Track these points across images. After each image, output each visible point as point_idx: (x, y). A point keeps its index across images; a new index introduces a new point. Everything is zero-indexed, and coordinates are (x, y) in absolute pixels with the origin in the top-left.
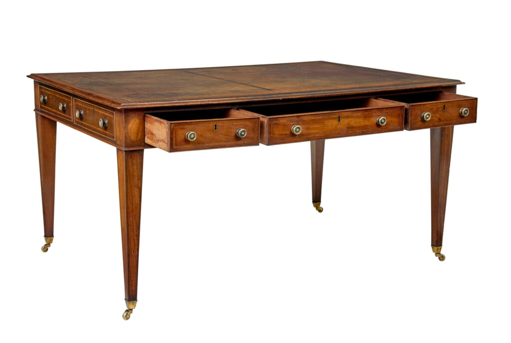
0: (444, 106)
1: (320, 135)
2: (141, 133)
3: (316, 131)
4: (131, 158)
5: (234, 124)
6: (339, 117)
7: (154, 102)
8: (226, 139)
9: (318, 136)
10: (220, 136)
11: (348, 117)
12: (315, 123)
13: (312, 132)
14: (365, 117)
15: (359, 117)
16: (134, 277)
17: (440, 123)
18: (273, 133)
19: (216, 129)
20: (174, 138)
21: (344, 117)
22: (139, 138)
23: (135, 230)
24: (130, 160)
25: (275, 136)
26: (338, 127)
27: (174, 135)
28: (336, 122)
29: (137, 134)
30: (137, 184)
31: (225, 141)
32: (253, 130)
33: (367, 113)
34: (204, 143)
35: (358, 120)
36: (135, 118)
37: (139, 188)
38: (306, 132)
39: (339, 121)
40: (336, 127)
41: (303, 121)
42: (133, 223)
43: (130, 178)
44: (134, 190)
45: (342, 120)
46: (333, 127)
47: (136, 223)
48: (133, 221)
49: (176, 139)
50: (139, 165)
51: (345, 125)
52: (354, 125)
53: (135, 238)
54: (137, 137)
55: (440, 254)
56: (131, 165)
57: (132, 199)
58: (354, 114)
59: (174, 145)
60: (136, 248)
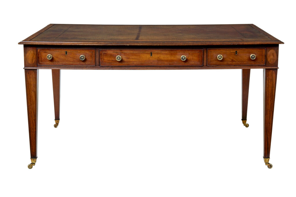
0: (236, 52)
1: (137, 63)
2: (34, 60)
3: (134, 60)
4: (29, 73)
5: (78, 52)
6: (151, 53)
7: (40, 41)
8: (73, 60)
9: (136, 63)
10: (69, 58)
11: (158, 53)
12: (133, 55)
13: (131, 60)
14: (171, 54)
15: (166, 54)
16: (33, 144)
17: (233, 63)
18: (103, 59)
19: (66, 54)
20: (40, 57)
21: (155, 54)
22: (33, 62)
23: (33, 117)
24: (28, 75)
25: (104, 60)
26: (151, 59)
27: (40, 56)
28: (149, 56)
29: (32, 60)
30: (33, 89)
31: (73, 62)
32: (91, 56)
33: (173, 52)
34: (59, 62)
35: (166, 56)
36: (31, 50)
37: (34, 92)
38: (127, 60)
39: (151, 55)
40: (149, 59)
41: (125, 53)
42: (32, 112)
43: (28, 86)
44: (31, 93)
45: (153, 55)
46: (147, 59)
47: (34, 112)
48: (31, 111)
49: (41, 58)
50: (34, 78)
51: (156, 58)
52: (163, 59)
53: (34, 121)
54: (32, 62)
55: (269, 163)
56: (29, 78)
57: (30, 98)
58: (163, 52)
59: (40, 61)
60: (34, 127)
